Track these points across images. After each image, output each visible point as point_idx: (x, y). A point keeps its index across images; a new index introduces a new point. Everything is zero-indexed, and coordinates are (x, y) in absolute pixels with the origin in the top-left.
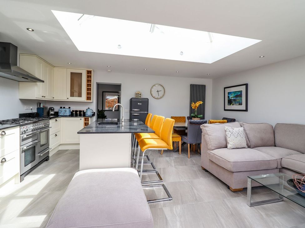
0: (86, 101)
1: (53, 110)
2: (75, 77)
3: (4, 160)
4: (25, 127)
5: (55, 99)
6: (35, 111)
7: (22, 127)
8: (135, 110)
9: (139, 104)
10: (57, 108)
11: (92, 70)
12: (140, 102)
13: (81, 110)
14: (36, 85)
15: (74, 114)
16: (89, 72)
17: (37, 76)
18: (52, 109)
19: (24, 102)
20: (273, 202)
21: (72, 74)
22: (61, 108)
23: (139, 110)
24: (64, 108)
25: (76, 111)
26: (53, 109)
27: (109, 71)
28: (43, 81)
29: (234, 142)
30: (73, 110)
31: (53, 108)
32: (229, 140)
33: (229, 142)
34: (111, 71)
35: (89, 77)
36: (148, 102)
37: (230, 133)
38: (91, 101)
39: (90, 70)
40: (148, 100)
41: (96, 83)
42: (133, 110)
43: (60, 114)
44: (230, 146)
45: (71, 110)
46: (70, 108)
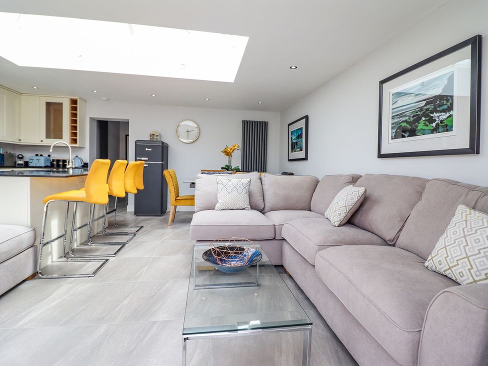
1: (22, 158)
2: (53, 110)
5: (23, 142)
8: (143, 159)
9: (147, 149)
10: (28, 156)
11: (78, 98)
12: (148, 147)
13: (65, 159)
15: (55, 165)
16: (74, 102)
21: (48, 104)
22: (37, 155)
23: (147, 159)
24: (41, 155)
25: (58, 161)
26: (20, 156)
27: (104, 99)
29: (224, 200)
30: (54, 159)
31: (22, 155)
32: (219, 196)
33: (218, 199)
34: (109, 99)
35: (74, 109)
36: (163, 147)
37: (222, 186)
38: (77, 145)
39: (74, 98)
40: (163, 143)
41: (91, 119)
42: (137, 158)
43: (31, 165)
44: (218, 205)
45: (51, 158)
46: (49, 156)
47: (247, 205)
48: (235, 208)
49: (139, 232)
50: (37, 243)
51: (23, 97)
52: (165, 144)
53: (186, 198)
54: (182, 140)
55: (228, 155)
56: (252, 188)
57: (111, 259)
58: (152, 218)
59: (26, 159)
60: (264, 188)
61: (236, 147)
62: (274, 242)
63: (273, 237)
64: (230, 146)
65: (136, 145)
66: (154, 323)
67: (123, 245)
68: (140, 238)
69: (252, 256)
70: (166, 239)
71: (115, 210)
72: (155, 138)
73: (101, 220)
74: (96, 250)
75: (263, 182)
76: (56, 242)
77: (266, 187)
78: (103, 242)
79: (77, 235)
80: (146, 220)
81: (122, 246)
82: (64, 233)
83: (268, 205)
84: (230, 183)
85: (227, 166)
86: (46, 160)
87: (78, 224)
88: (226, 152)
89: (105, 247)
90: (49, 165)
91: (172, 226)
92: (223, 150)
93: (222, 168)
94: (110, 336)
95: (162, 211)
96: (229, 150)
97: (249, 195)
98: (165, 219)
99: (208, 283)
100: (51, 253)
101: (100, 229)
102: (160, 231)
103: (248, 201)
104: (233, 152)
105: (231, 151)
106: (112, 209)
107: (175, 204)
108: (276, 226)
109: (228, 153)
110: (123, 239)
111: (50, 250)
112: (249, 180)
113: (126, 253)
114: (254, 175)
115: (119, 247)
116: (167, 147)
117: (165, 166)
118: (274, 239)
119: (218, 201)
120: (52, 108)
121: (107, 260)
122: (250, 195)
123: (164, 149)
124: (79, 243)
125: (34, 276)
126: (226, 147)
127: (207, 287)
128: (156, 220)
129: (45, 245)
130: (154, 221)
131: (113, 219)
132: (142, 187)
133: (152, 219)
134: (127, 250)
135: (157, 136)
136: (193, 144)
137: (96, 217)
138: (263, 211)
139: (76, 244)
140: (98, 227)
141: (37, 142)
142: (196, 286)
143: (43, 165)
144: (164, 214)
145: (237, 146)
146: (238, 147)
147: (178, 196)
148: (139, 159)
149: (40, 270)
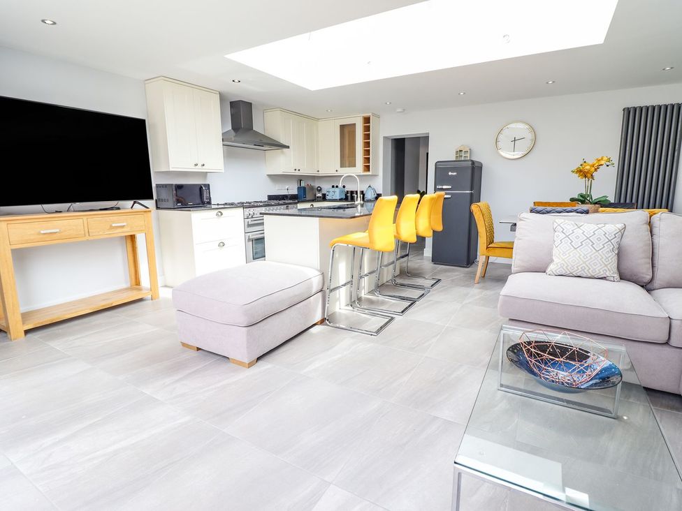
0: (362, 174)
2: (346, 132)
3: (222, 244)
4: (252, 209)
5: (322, 173)
6: (295, 192)
7: (248, 210)
8: (444, 187)
9: (450, 174)
10: (326, 187)
11: (371, 114)
12: (453, 169)
14: (283, 152)
15: (349, 198)
16: (367, 120)
17: (283, 141)
18: (320, 190)
19: (275, 178)
20: (577, 407)
21: (342, 127)
22: (333, 187)
23: (450, 187)
24: (337, 187)
25: (352, 193)
27: (399, 110)
28: (288, 147)
29: (563, 260)
30: (348, 190)
31: (320, 188)
32: (555, 251)
33: (554, 258)
34: (404, 110)
35: (367, 129)
36: (473, 168)
37: (562, 236)
38: (370, 173)
39: (366, 115)
40: (473, 162)
41: (385, 138)
42: (438, 187)
43: (328, 198)
44: (552, 268)
45: (346, 189)
46: (344, 187)
47: (612, 271)
48: (585, 275)
49: (435, 288)
50: (325, 288)
51: (320, 123)
52: (476, 165)
53: (503, 245)
54: (503, 154)
55: (585, 177)
56: (627, 241)
57: (398, 318)
58: (453, 269)
59: (324, 192)
60: (656, 241)
61: (602, 162)
62: (666, 349)
63: (664, 338)
64: (591, 160)
65: (436, 168)
66: (436, 418)
67: (413, 302)
68: (434, 296)
69: (601, 371)
70: (469, 303)
71: (407, 255)
72: (463, 155)
73: (392, 266)
74: (383, 303)
75: (655, 231)
76: (344, 288)
77: (661, 241)
78: (391, 294)
79: (365, 282)
80: (446, 271)
81: (412, 304)
82: (349, 279)
83: (662, 275)
84: (578, 232)
85: (581, 196)
86: (341, 192)
87: (366, 270)
88: (581, 171)
89: (393, 301)
90: (344, 197)
91: (481, 285)
92: (574, 168)
93: (572, 200)
94: (383, 416)
95: (470, 260)
96: (588, 167)
97: (618, 254)
98: (471, 273)
99: (522, 387)
100: (339, 299)
101: (390, 278)
102: (463, 290)
103: (616, 264)
104: (596, 170)
105: (593, 169)
106: (404, 254)
107: (488, 254)
108: (673, 322)
109: (584, 174)
110: (414, 294)
111: (338, 296)
112: (620, 226)
113: (416, 314)
114: (636, 216)
115: (408, 303)
116: (480, 168)
117: (475, 197)
118: (667, 343)
119: (552, 261)
120: (346, 131)
121: (392, 319)
122: (620, 254)
123: (475, 171)
124: (366, 291)
125: (322, 321)
126: (582, 162)
127: (520, 393)
128: (459, 273)
129: (331, 291)
130: (457, 273)
131: (405, 265)
132: (440, 228)
133: (453, 271)
134: (416, 309)
135: (466, 152)
136: (523, 160)
137: (385, 263)
138: (648, 286)
139: (363, 291)
140: (388, 274)
141: (331, 172)
142: (502, 385)
143: (338, 198)
144: (472, 264)
145: (605, 158)
146: (609, 160)
147: (492, 242)
148: (440, 187)
149: (328, 316)
